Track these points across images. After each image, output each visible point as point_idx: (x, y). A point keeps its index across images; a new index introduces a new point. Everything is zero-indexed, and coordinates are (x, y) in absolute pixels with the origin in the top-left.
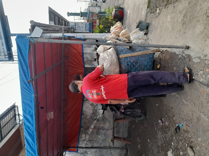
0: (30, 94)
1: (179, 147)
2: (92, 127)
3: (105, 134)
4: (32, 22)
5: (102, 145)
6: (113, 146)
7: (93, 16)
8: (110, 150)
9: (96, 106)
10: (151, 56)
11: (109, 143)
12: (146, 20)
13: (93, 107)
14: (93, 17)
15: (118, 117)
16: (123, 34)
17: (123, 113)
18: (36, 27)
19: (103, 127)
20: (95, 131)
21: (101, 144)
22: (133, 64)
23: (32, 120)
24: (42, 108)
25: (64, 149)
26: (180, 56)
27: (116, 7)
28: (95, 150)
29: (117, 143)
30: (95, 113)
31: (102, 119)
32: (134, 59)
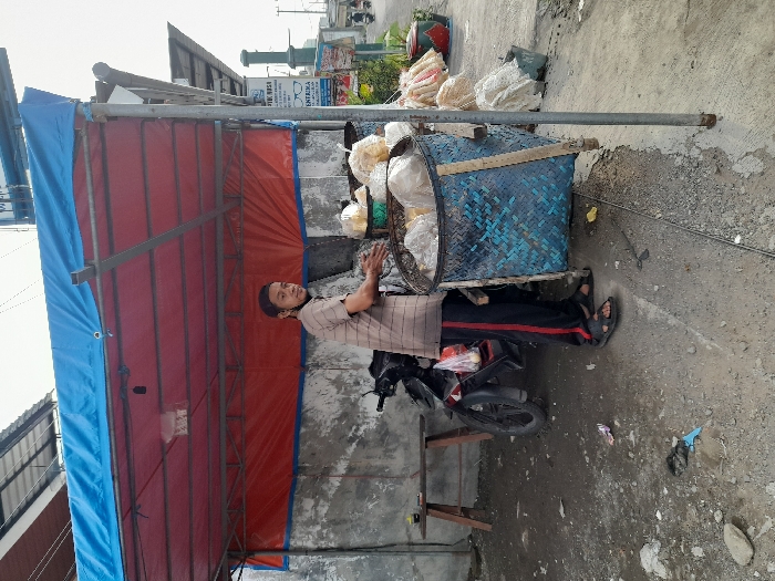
0: (86, 332)
1: (686, 526)
2: (342, 467)
3: (390, 496)
4: (100, 69)
5: (381, 538)
6: (422, 542)
7: (335, 58)
8: (413, 559)
9: (354, 388)
10: (564, 165)
11: (406, 530)
12: (535, 44)
13: (343, 390)
14: (337, 59)
15: (439, 430)
16: (451, 96)
17: (457, 406)
18: (117, 87)
19: (382, 469)
20: (352, 483)
21: (378, 534)
22: (491, 201)
23: (99, 434)
24: (140, 390)
25: (236, 558)
26: (679, 160)
27: (420, 15)
28: (355, 558)
29: (439, 529)
30: (349, 413)
31: (378, 437)
32: (494, 182)
